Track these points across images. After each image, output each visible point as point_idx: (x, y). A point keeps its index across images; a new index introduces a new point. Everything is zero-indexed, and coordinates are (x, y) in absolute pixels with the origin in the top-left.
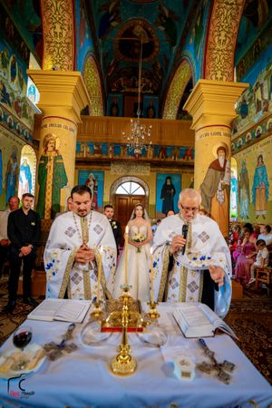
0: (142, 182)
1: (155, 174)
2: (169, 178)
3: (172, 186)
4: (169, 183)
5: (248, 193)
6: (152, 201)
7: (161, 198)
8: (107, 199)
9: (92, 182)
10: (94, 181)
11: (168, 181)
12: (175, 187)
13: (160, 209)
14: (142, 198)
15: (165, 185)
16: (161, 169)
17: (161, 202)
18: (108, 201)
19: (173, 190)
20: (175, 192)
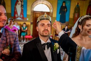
0: (49, 4)
2: (64, 2)
3: (65, 7)
4: (64, 5)
6: (55, 15)
7: (60, 13)
8: (29, 13)
9: (20, 2)
10: (21, 1)
11: (64, 3)
14: (48, 13)
15: (62, 6)
17: (59, 15)
18: (30, 14)
19: (66, 10)
20: (67, 11)
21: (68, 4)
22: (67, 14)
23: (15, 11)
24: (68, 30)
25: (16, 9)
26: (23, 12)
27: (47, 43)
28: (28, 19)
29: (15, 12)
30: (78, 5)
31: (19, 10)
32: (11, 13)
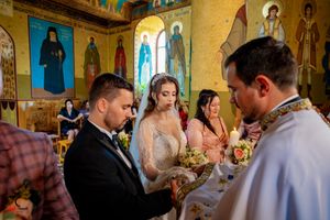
1: (25, 15)
3: (58, 45)
4: (53, 39)
5: (183, 65)
7: (41, 64)
12: (65, 47)
13: (40, 81)
15: (47, 43)
16: (39, 10)
19: (60, 53)
20: (64, 56)
21: (64, 37)
22: (66, 65)
24: (75, 113)
30: (92, 44)
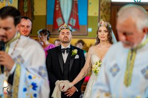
18: (97, 15)
23: (57, 9)
25: (59, 4)
26: (77, 11)
27: (68, 48)
28: (90, 30)
29: (55, 11)
31: (65, 7)
32: (46, 16)
